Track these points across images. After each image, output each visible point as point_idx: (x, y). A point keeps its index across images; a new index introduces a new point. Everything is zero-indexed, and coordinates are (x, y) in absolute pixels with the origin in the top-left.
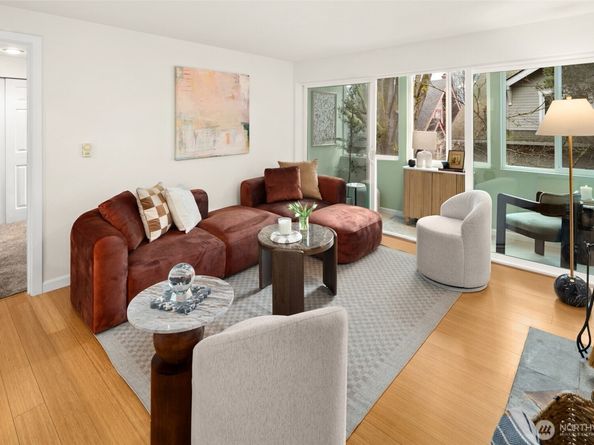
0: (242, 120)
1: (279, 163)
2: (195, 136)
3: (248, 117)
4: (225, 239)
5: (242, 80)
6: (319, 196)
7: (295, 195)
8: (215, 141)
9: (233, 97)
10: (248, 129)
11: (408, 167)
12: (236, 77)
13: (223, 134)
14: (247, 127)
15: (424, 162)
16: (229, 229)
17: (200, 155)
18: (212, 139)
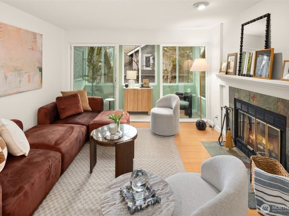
0: (38, 65)
1: (62, 93)
2: (6, 78)
3: (41, 63)
4: (59, 150)
5: (38, 37)
6: (90, 109)
7: (79, 111)
8: (20, 81)
9: (33, 49)
10: (42, 72)
11: (125, 88)
12: (35, 34)
13: (26, 76)
14: (41, 70)
15: (131, 85)
16: (56, 142)
17: (9, 92)
18: (19, 80)
